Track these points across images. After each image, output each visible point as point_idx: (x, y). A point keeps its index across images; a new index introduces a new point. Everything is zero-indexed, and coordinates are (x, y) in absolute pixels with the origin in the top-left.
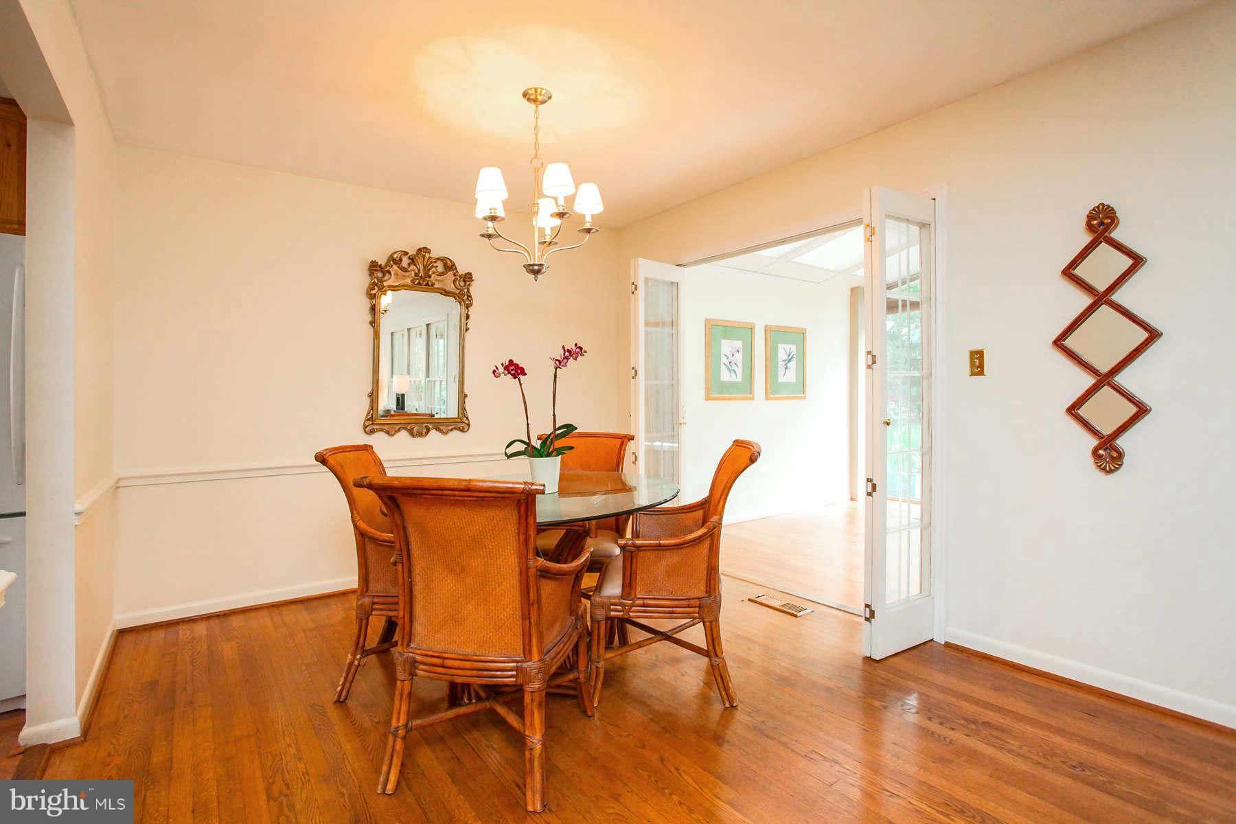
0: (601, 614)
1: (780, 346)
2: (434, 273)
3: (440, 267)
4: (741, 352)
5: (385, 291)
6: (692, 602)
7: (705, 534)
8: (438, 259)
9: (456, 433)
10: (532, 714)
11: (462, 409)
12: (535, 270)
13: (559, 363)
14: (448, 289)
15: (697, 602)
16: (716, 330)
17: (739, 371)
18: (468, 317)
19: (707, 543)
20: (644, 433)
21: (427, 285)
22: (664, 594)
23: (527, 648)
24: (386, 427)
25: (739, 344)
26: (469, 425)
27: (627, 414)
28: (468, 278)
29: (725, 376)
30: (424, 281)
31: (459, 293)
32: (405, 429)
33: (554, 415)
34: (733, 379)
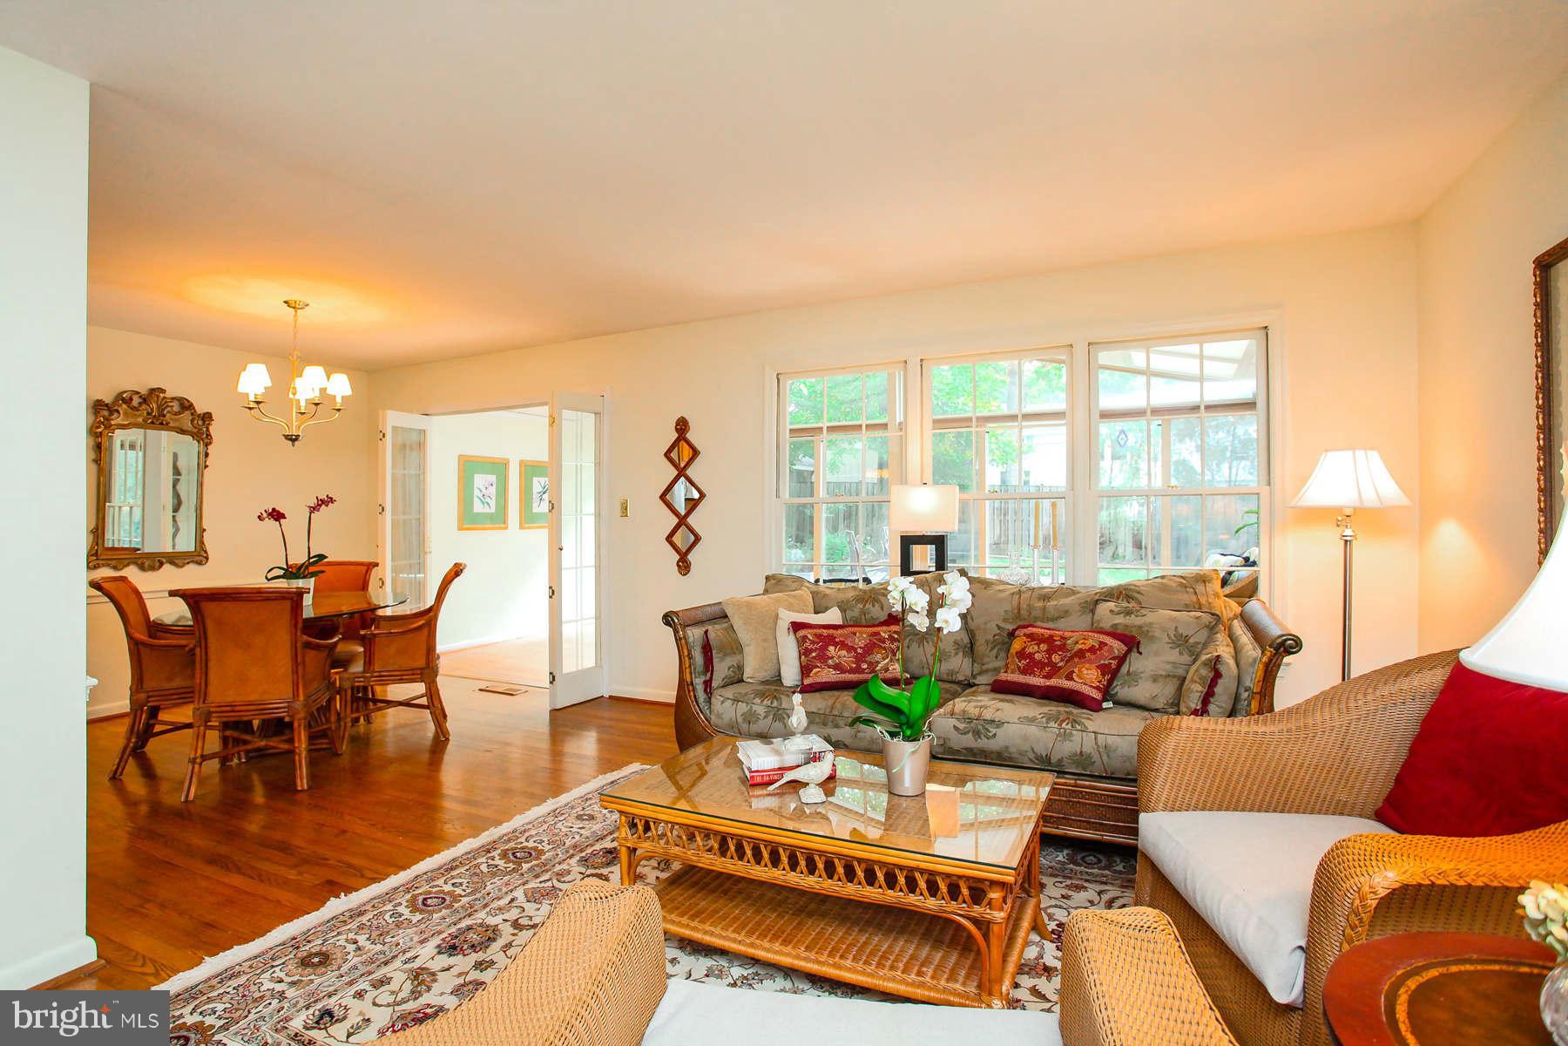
0: (347, 685)
1: (535, 480)
2: (169, 412)
3: (176, 407)
4: (494, 486)
5: (114, 430)
6: (415, 672)
7: (423, 624)
8: (173, 398)
9: (192, 566)
10: (300, 732)
11: (200, 542)
12: (293, 439)
13: (313, 509)
14: (184, 428)
15: (419, 672)
16: (468, 467)
17: (493, 503)
18: (207, 455)
19: (425, 631)
20: (390, 562)
21: (162, 424)
22: (396, 667)
23: (296, 693)
24: (113, 563)
25: (493, 478)
26: (207, 558)
27: (375, 543)
28: (207, 417)
29: (478, 507)
30: (158, 420)
31: (198, 432)
32: (136, 563)
33: (309, 548)
34: (487, 510)
